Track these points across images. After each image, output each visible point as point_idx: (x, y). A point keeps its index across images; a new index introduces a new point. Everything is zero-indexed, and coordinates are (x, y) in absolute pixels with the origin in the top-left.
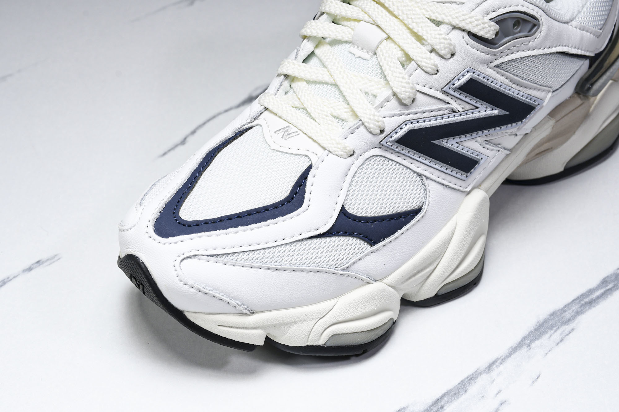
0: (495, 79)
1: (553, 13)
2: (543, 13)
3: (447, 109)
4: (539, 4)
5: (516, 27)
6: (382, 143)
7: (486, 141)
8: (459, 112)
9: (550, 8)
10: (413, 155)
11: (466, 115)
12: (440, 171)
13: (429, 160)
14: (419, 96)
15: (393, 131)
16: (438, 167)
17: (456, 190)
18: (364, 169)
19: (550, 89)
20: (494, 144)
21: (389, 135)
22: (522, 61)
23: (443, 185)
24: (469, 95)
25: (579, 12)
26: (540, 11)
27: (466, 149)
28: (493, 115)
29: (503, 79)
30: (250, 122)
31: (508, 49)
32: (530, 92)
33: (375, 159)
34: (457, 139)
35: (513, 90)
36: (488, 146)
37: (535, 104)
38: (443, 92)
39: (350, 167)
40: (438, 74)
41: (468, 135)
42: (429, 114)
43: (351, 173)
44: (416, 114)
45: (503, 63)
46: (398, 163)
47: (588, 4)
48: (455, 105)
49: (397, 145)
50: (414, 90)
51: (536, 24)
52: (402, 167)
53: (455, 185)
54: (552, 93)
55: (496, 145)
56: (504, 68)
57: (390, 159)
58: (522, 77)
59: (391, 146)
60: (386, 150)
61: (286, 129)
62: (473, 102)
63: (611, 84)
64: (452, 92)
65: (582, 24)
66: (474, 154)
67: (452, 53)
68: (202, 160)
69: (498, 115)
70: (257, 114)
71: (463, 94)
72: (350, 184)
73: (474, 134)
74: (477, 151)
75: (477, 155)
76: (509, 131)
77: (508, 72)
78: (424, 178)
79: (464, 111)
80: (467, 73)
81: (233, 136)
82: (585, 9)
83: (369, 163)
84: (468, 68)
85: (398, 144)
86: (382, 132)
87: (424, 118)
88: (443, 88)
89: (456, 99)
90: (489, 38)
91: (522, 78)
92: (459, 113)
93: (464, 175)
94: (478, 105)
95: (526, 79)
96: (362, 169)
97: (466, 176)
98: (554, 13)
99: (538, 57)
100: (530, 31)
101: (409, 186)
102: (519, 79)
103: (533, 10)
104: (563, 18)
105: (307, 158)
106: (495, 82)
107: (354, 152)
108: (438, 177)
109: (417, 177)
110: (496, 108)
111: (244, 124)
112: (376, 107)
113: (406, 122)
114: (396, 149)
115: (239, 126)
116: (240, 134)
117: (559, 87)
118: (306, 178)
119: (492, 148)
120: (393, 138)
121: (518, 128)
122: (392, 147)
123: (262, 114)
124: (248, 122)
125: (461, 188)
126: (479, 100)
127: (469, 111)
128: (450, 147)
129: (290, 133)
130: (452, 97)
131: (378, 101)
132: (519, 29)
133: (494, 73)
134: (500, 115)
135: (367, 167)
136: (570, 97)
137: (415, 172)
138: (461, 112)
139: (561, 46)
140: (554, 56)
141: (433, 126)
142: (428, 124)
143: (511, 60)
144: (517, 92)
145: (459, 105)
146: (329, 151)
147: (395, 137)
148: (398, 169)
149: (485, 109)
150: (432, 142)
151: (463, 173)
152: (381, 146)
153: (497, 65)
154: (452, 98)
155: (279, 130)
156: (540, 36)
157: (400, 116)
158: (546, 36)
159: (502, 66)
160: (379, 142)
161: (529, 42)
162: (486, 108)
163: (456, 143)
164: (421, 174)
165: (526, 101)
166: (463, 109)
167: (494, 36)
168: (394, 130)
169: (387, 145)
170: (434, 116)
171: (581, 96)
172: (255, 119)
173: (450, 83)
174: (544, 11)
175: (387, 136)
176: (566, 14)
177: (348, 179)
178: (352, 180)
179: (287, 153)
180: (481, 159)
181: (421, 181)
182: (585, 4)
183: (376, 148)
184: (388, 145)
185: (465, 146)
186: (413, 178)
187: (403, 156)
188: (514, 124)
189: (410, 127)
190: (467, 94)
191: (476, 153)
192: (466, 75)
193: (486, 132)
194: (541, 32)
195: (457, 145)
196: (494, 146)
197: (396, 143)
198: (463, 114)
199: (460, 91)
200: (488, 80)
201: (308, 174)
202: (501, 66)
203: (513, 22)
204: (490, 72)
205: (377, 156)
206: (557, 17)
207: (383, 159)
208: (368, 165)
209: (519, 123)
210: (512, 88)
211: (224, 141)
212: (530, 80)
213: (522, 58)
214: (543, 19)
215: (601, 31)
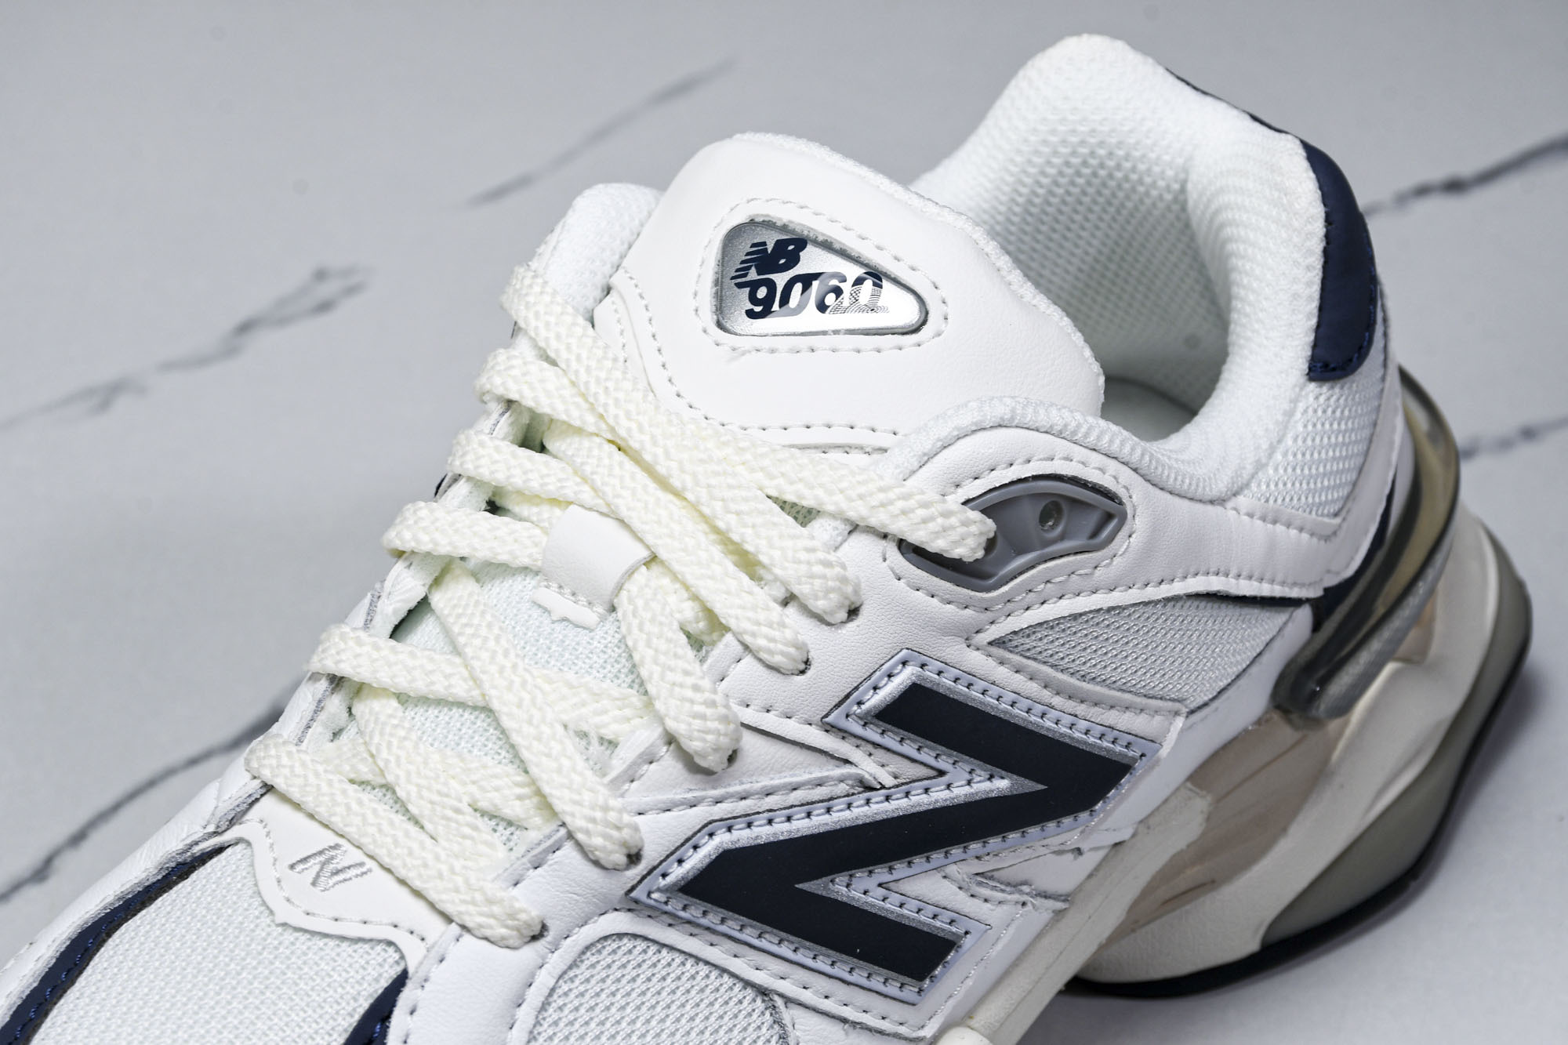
0: (993, 683)
1: (1168, 476)
2: (1136, 475)
3: (842, 781)
4: (1121, 450)
5: (1050, 523)
6: (634, 894)
7: (977, 874)
8: (883, 787)
9: (1158, 461)
10: (739, 928)
11: (907, 796)
12: (830, 977)
13: (793, 943)
14: (749, 741)
15: (668, 857)
16: (821, 964)
17: (888, 1035)
18: (577, 982)
19: (1177, 705)
20: (1008, 884)
21: (655, 868)
22: (1075, 626)
23: (844, 1021)
24: (912, 736)
25: (1260, 466)
26: (1126, 474)
27: (913, 904)
28: (993, 795)
29: (1019, 681)
30: (216, 833)
31: (1030, 591)
32: (1112, 717)
33: (615, 945)
34: (881, 874)
35: (1053, 714)
36: (986, 892)
37: (1131, 753)
38: (829, 728)
39: (533, 975)
40: (809, 673)
41: (918, 860)
42: (784, 798)
43: (534, 996)
44: (745, 798)
45: (1015, 633)
46: (691, 955)
47: (1289, 441)
48: (868, 767)
49: (685, 899)
50: (732, 726)
51: (1112, 511)
52: (704, 970)
53: (883, 1018)
54: (1187, 717)
55: (1015, 886)
56: (1020, 649)
57: (664, 945)
58: (1082, 673)
59: (666, 903)
60: (649, 916)
61: (329, 854)
62: (927, 756)
63: (1394, 677)
64: (857, 729)
65: (1271, 501)
66: (939, 917)
67: (853, 607)
68: (54, 960)
69: (1010, 794)
70: (238, 806)
71: (892, 731)
72: (531, 1032)
73: (937, 857)
74: (949, 907)
75: (952, 922)
76: (1055, 842)
77: (1035, 659)
78: (779, 1002)
79: (897, 786)
80: (901, 665)
81: (160, 877)
82: (1278, 456)
83: (594, 959)
84: (905, 651)
85: (686, 897)
86: (634, 858)
87: (770, 811)
88: (827, 716)
89: (870, 748)
90: (965, 560)
91: (1083, 676)
92: (883, 791)
93: (912, 988)
94: (943, 764)
95: (1094, 678)
96: (572, 980)
97: (917, 990)
98: (1173, 476)
99: (1126, 612)
100: (1095, 534)
101: (731, 1030)
102: (1073, 681)
103: (1102, 470)
104: (1204, 488)
105: (391, 950)
106: (994, 691)
107: (544, 928)
108: (826, 997)
109: (754, 1000)
110: (1003, 773)
111: (195, 837)
112: (612, 781)
113: (710, 826)
114: (682, 914)
115: (181, 846)
116: (181, 870)
117: (1211, 696)
118: (386, 1018)
119: (999, 896)
120: (669, 880)
121: (1082, 832)
122: (669, 908)
123: (257, 806)
124: (209, 833)
125: (902, 1030)
126: (944, 748)
127: (916, 784)
128: (858, 900)
129: (339, 867)
130: (859, 742)
131: (619, 763)
132: (1059, 530)
133: (991, 662)
134: (1015, 793)
135: (587, 974)
136: (1259, 722)
137: (747, 984)
138: (890, 788)
139: (1203, 575)
140: (1182, 606)
141: (800, 835)
142: (781, 830)
143: (1040, 624)
144: (1067, 720)
145: (883, 766)
146: (464, 927)
147: (677, 873)
148: (693, 977)
149: (968, 777)
150: (797, 886)
151: (907, 980)
152: (633, 906)
153: (998, 639)
154: (857, 746)
155: (304, 860)
156: (1130, 549)
157: (691, 807)
158: (1149, 549)
159: (1015, 643)
160: (623, 892)
161: (1096, 567)
162: (970, 773)
163: (880, 885)
164: (766, 989)
165: (1101, 748)
166: (896, 777)
167: (980, 554)
168: (672, 853)
169: (652, 902)
170: (802, 805)
171: (1294, 717)
172: (231, 823)
173: (849, 701)
174: (1139, 471)
175: (650, 873)
176: (1215, 475)
177: (525, 1016)
178: (537, 1017)
179: (326, 936)
180: (967, 933)
181: (768, 1013)
182: (1279, 442)
183: (616, 910)
184: (655, 900)
185: (908, 894)
186: (740, 1002)
187: (706, 932)
188: (1067, 821)
189: (723, 840)
190: (906, 733)
191: (947, 916)
192: (898, 673)
193: (975, 847)
194: (1130, 536)
195: (882, 892)
196: (1008, 889)
197: (680, 894)
198: (895, 793)
199: (881, 723)
200: (969, 686)
201: (393, 1004)
202: (1010, 640)
203: (1041, 508)
204: (977, 660)
205: (620, 936)
206: (1185, 487)
207: (641, 945)
208: (593, 966)
209: (1084, 816)
210: (1052, 707)
211: (130, 896)
212: (1108, 682)
213: (1075, 617)
214: (1134, 497)
215: (1338, 521)
